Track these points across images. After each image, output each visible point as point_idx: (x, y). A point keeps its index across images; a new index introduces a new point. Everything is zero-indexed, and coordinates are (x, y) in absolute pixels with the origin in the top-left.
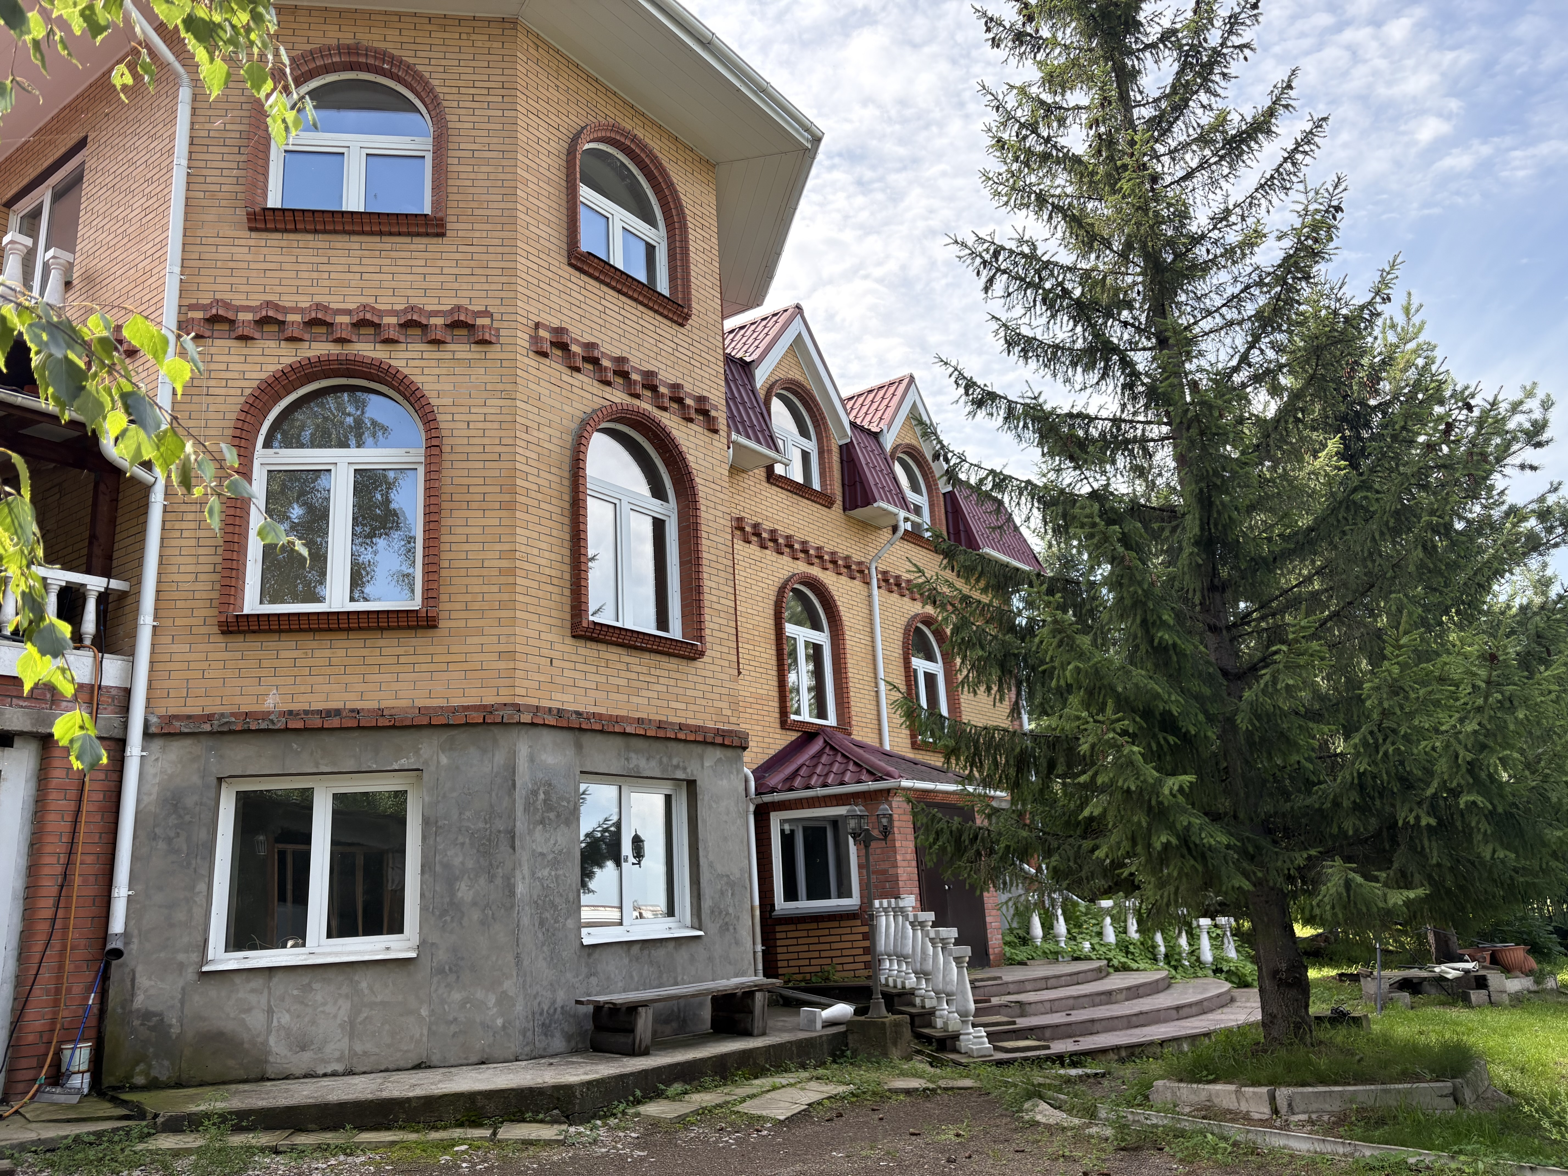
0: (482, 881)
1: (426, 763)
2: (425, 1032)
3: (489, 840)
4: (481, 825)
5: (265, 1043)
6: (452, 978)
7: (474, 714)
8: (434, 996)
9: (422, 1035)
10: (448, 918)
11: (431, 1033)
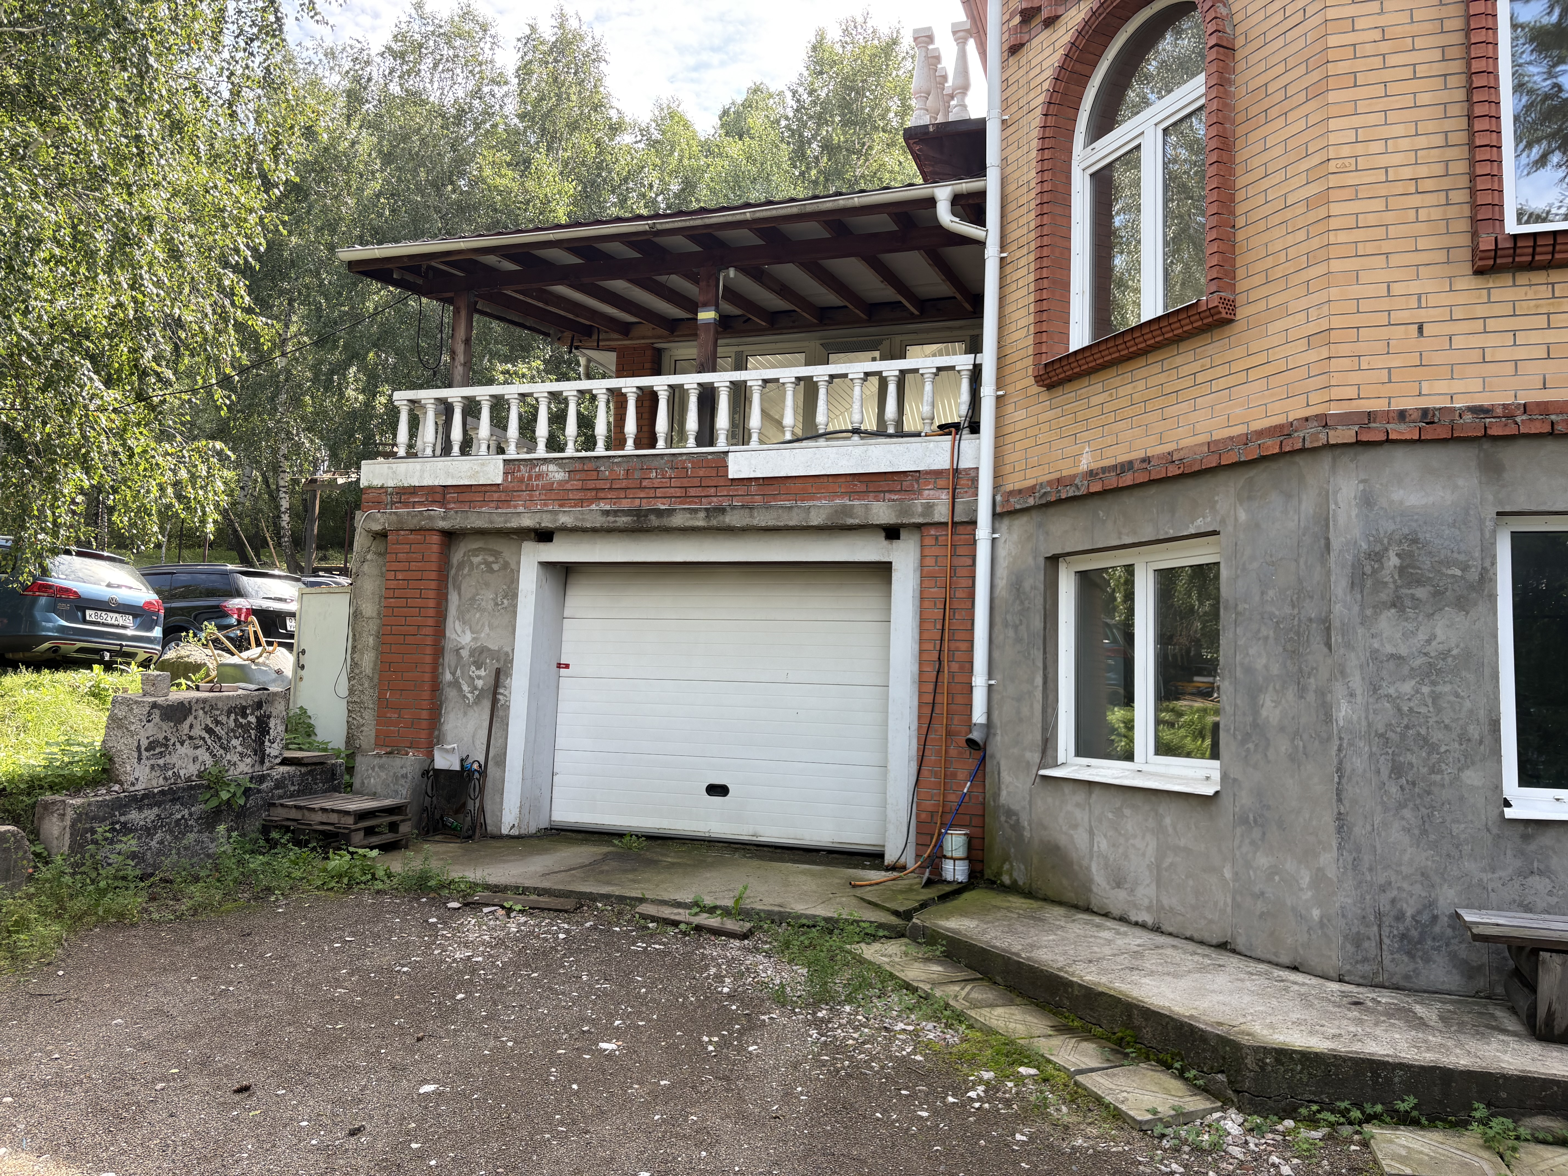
0: (1291, 694)
1: (1223, 521)
2: (1229, 901)
3: (1298, 634)
4: (1288, 610)
5: (1088, 868)
6: (1256, 833)
7: (1269, 442)
8: (1238, 853)
9: (1225, 903)
10: (1251, 746)
11: (1236, 906)
